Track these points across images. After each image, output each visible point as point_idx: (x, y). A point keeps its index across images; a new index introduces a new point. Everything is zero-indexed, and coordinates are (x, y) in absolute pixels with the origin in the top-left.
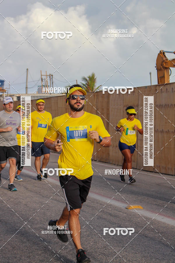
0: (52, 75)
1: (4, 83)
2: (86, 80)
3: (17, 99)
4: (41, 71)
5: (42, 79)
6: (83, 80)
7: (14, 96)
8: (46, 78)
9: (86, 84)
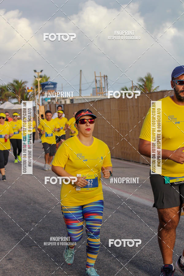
0: (107, 76)
1: (56, 86)
2: (142, 81)
3: (70, 102)
4: (95, 72)
5: (96, 80)
6: (139, 81)
7: (67, 98)
8: (100, 79)
9: (143, 85)
